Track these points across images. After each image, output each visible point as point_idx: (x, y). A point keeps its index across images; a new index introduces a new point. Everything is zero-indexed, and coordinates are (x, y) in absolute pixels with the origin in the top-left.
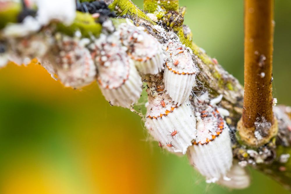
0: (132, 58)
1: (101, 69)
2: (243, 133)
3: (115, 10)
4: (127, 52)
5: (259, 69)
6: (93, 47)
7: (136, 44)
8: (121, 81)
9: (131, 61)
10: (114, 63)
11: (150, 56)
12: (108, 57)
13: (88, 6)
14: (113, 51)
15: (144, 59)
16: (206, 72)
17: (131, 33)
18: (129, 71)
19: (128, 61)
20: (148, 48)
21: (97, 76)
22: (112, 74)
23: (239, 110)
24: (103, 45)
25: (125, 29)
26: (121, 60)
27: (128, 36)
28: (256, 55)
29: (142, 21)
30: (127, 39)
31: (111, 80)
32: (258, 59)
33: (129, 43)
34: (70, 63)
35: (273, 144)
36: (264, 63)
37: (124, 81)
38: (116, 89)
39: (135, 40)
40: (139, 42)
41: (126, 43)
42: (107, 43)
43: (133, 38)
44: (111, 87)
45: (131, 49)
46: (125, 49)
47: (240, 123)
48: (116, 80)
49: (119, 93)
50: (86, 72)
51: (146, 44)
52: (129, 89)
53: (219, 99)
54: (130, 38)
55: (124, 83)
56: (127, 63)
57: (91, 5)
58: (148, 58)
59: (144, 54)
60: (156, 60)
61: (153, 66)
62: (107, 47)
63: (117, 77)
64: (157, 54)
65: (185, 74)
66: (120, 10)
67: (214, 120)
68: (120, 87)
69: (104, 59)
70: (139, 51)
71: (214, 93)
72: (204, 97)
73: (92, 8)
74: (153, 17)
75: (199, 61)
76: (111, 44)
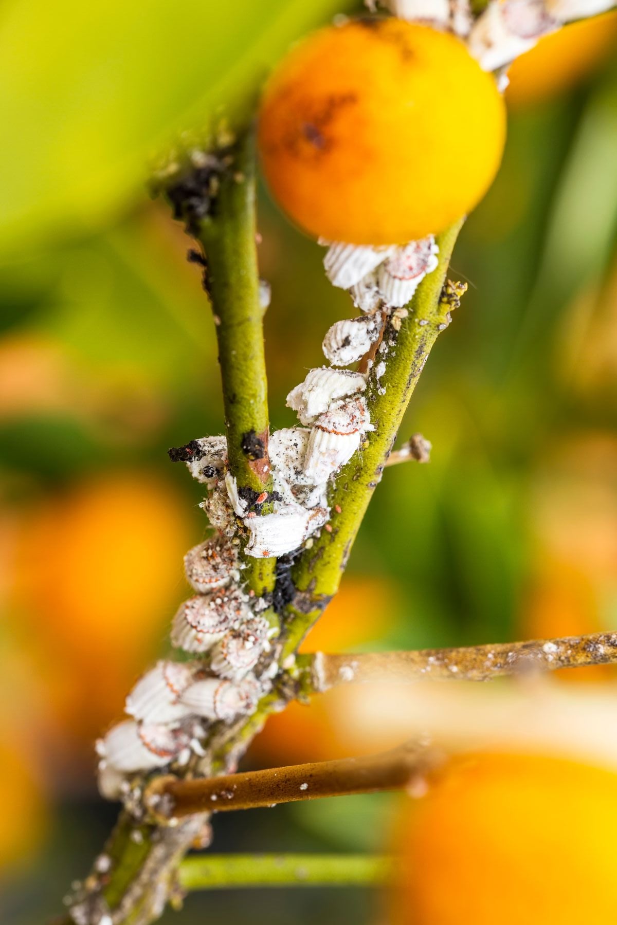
0: (225, 636)
1: (208, 598)
2: (158, 783)
3: (290, 613)
4: (233, 630)
5: (218, 791)
6: (234, 587)
7: (241, 639)
8: (194, 624)
9: (222, 634)
10: (214, 614)
11: (229, 658)
12: (221, 606)
13: (285, 579)
14: (230, 612)
15: (225, 651)
16: (229, 734)
17: (254, 634)
18: (208, 632)
19: (220, 631)
20: (238, 656)
21: (202, 594)
22: (202, 611)
23: (189, 777)
24: (236, 599)
25: (260, 626)
26: (221, 623)
27: (251, 629)
28: (233, 787)
29: (279, 648)
30: (248, 629)
31: (194, 611)
32: (229, 790)
33: (243, 632)
34: (206, 558)
35: (147, 820)
36: (225, 797)
37: (195, 627)
38: (185, 618)
39: (246, 639)
40: (243, 644)
41: (244, 627)
42: (240, 604)
43: (248, 635)
44: (187, 611)
45: (236, 635)
46: (236, 626)
47: (171, 778)
48: (195, 617)
49: (182, 621)
50: (201, 580)
51: (242, 653)
52: (187, 634)
53: (199, 749)
54: (249, 632)
55: (193, 627)
56: (217, 630)
57: (287, 583)
58: (226, 655)
59: (230, 651)
60: (225, 666)
61: (220, 662)
62: (234, 603)
63: (199, 618)
64: (232, 667)
65: (215, 703)
66: (289, 620)
67: (170, 745)
68: (188, 623)
69: (219, 601)
70: (233, 644)
71: (205, 744)
72: (199, 731)
73: (283, 584)
74: (289, 662)
75: (241, 723)
76: (238, 609)
